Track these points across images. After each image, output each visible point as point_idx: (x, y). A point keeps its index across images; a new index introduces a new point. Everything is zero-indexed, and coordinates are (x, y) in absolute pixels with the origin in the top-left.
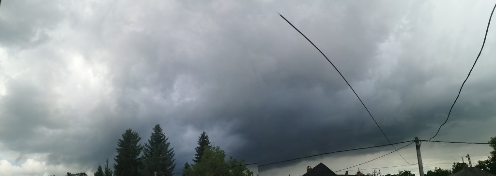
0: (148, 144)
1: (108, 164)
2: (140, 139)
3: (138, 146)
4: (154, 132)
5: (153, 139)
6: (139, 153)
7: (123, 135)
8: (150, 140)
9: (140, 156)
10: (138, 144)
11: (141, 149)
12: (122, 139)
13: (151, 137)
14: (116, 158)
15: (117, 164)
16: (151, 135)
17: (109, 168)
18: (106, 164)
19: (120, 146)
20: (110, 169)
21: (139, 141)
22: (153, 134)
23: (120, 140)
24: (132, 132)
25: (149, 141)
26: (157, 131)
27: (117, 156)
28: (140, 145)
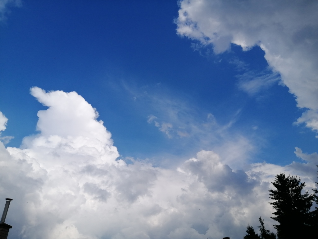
1: (262, 224)
2: (303, 185)
3: (305, 196)
6: (311, 205)
7: (274, 184)
9: (312, 209)
10: (303, 193)
11: (311, 198)
12: (275, 189)
14: (274, 216)
15: (278, 224)
17: (266, 229)
18: (260, 224)
19: (275, 199)
20: (268, 231)
21: (302, 188)
23: (271, 191)
24: (286, 177)
27: (275, 213)
28: (307, 194)
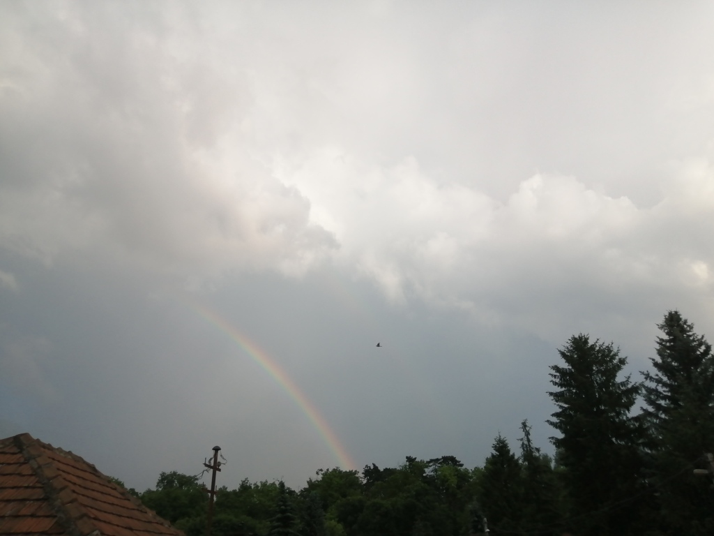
0: (654, 372)
1: (527, 434)
2: (622, 362)
3: (623, 384)
4: (666, 337)
5: (669, 356)
6: (631, 403)
7: (563, 354)
8: (659, 360)
10: (620, 378)
11: (635, 390)
13: (660, 353)
16: (658, 347)
18: (523, 435)
21: (619, 368)
22: (661, 342)
25: (656, 364)
26: (677, 332)
27: (556, 415)
28: (627, 381)
